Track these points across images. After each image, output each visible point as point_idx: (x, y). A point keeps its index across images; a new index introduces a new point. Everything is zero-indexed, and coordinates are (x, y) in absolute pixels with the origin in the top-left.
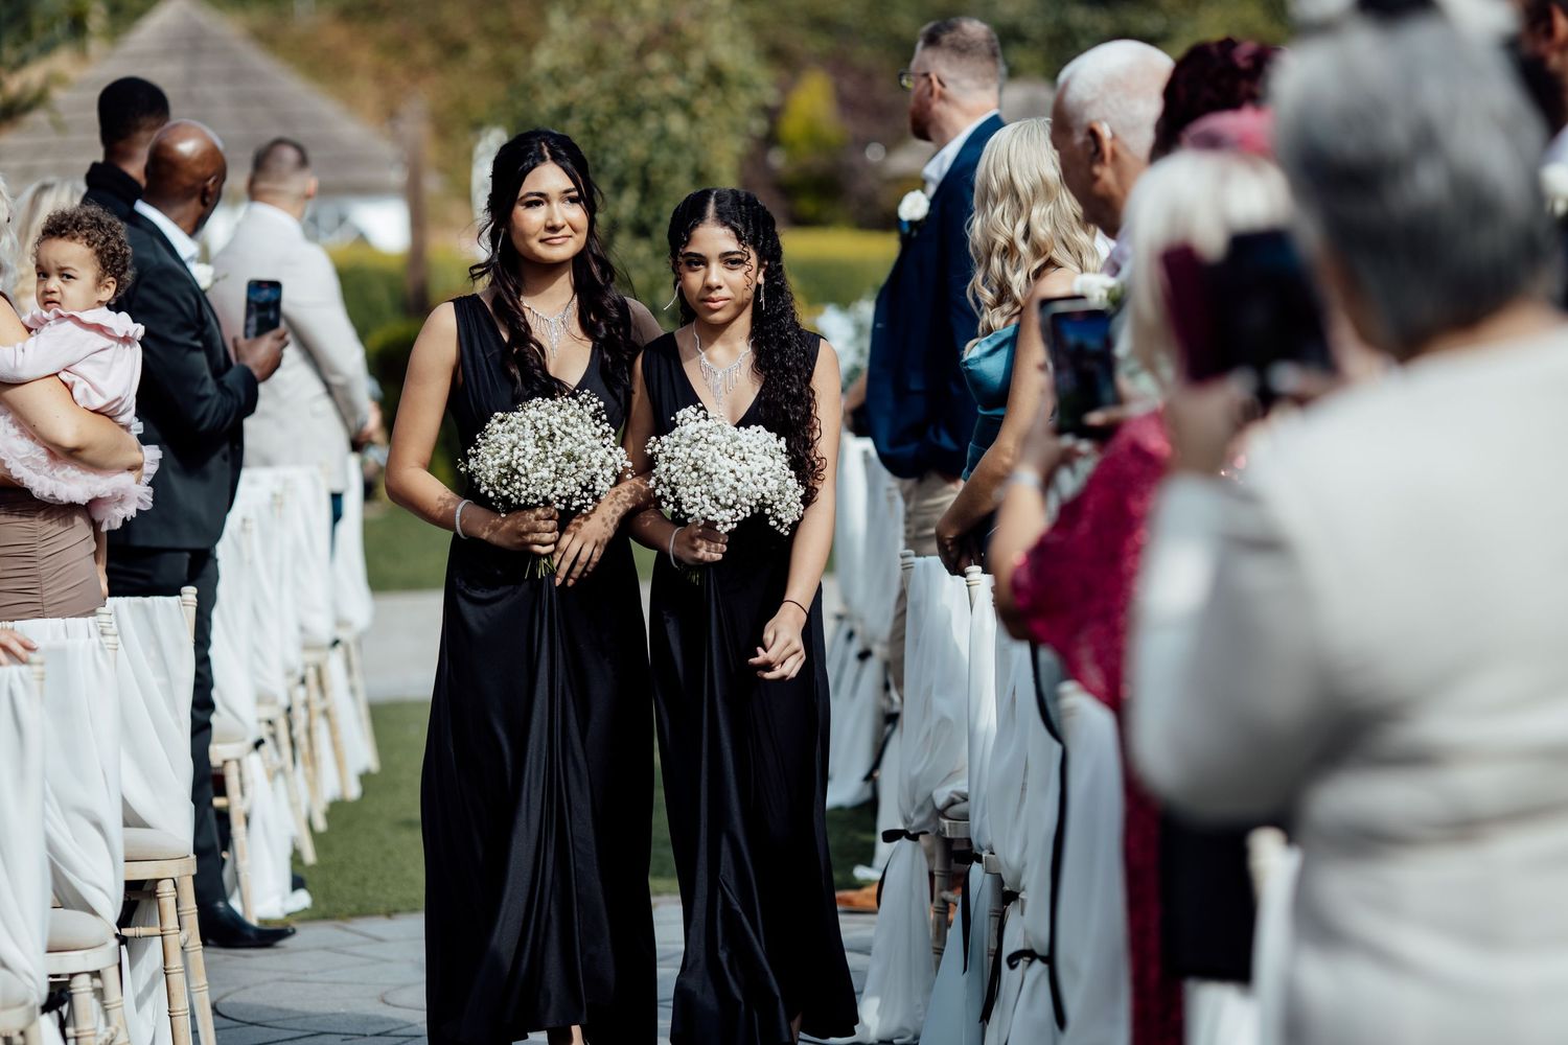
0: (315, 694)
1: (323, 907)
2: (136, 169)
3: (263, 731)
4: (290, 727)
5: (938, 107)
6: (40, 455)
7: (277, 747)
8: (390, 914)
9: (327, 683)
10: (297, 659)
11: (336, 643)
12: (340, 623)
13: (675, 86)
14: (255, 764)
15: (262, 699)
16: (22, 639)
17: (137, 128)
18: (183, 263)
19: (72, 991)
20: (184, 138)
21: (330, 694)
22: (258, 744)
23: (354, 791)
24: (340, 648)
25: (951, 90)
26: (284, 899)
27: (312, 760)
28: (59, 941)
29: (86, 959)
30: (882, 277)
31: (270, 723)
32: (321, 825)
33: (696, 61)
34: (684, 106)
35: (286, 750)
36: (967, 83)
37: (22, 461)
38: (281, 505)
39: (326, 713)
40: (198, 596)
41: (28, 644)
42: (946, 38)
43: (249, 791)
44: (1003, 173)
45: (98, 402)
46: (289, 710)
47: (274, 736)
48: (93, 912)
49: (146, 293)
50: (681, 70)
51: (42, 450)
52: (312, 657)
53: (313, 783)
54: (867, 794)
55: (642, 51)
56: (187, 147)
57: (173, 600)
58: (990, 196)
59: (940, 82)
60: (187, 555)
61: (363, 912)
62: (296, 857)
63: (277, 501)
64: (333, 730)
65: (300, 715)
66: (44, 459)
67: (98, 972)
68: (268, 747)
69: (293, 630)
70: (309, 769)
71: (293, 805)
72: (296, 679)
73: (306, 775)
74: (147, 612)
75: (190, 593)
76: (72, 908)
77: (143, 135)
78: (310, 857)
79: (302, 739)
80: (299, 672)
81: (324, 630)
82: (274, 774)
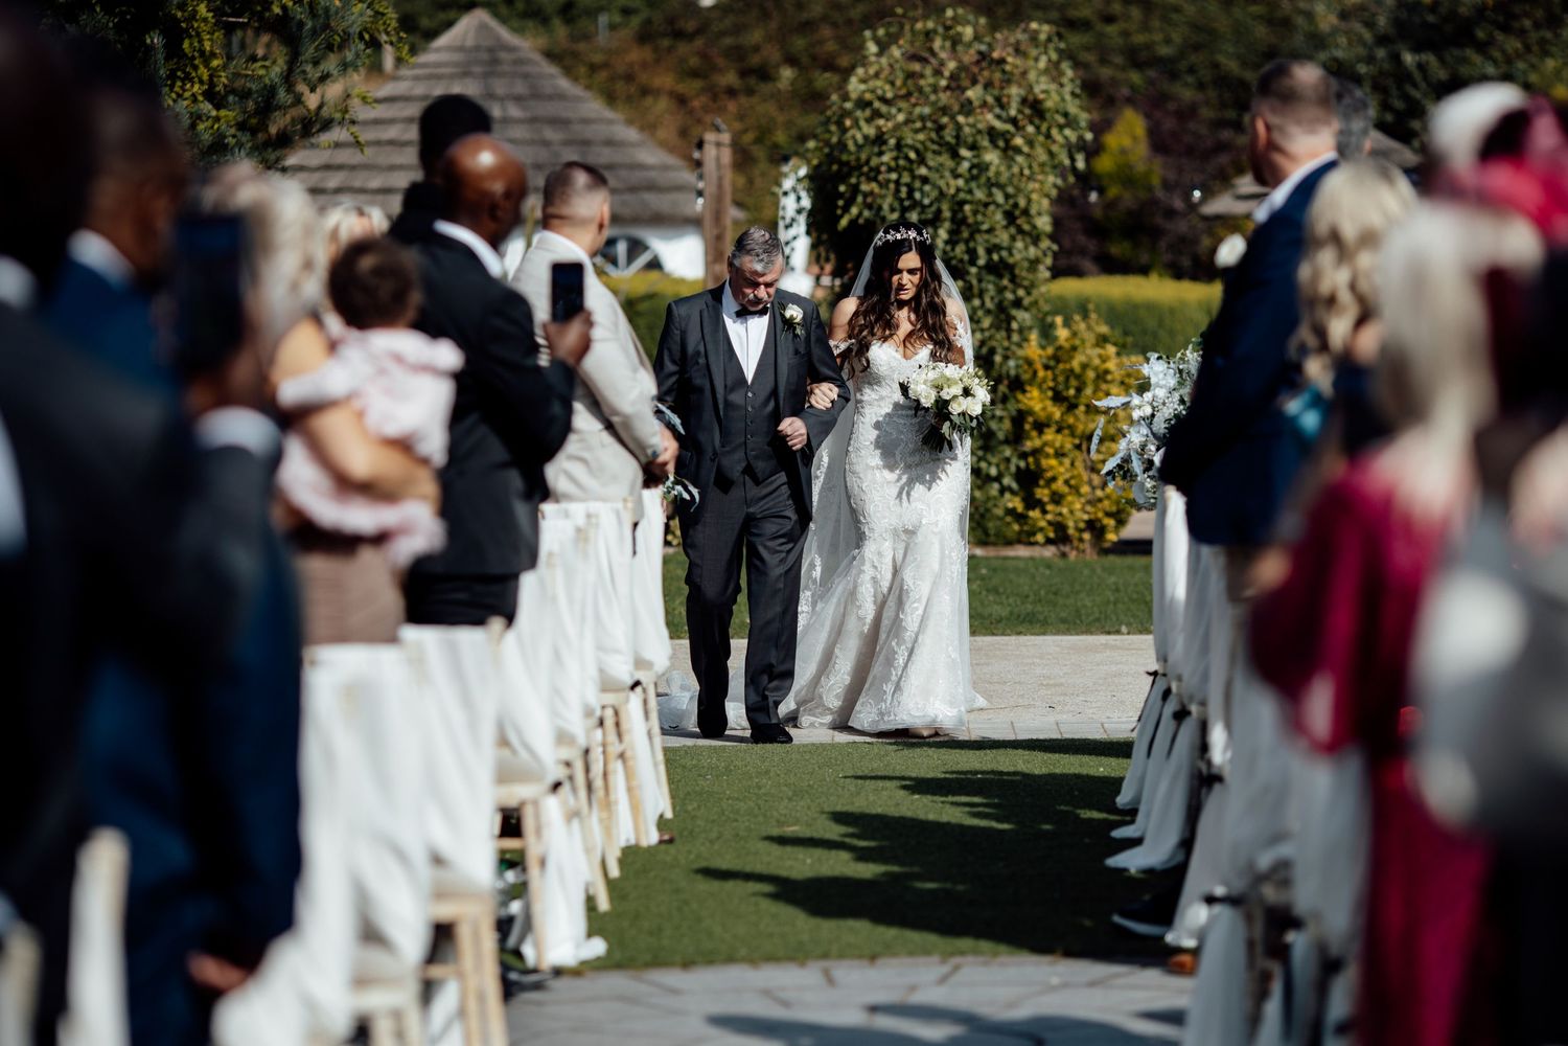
0: (612, 737)
1: (618, 956)
3: (558, 773)
4: (587, 770)
7: (574, 790)
8: (687, 964)
9: (624, 726)
10: (594, 698)
11: (637, 684)
12: (640, 663)
14: (553, 807)
15: (563, 738)
21: (626, 738)
22: (557, 786)
23: (652, 837)
24: (639, 689)
25: (1276, 136)
26: (578, 946)
27: (608, 805)
29: (387, 998)
30: (1203, 323)
31: (568, 764)
32: (615, 872)
35: (583, 793)
36: (1292, 128)
38: (586, 540)
39: (622, 756)
42: (1275, 84)
43: (546, 832)
45: (393, 429)
46: (587, 752)
47: (571, 778)
52: (610, 698)
53: (608, 828)
54: (1180, 857)
56: (483, 161)
59: (1267, 128)
61: (658, 961)
62: (590, 903)
63: (581, 535)
64: (629, 775)
65: (597, 755)
66: (335, 489)
67: (398, 1012)
68: (566, 789)
69: (593, 672)
70: (605, 815)
71: (588, 851)
72: (594, 721)
73: (601, 821)
78: (604, 904)
79: (598, 783)
80: (598, 713)
81: (624, 672)
82: (573, 815)
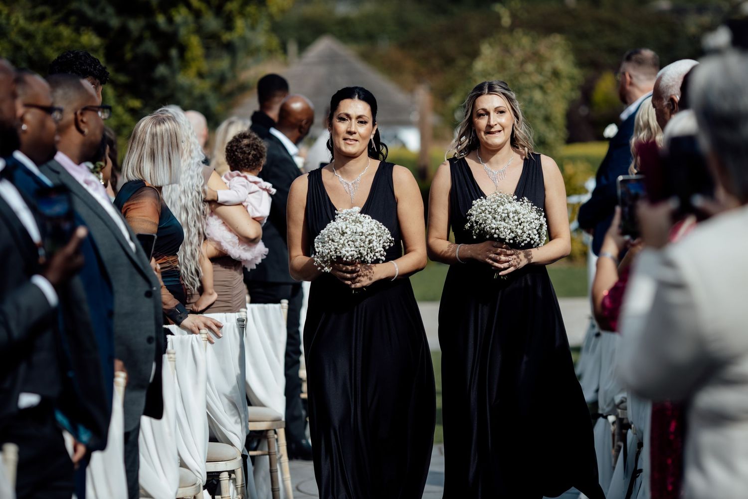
2: (273, 114)
5: (629, 88)
6: (236, 240)
13: (537, 79)
16: (216, 322)
17: (274, 96)
18: (291, 157)
19: (220, 479)
20: (296, 101)
25: (635, 80)
28: (214, 457)
29: (226, 465)
33: (548, 67)
34: (541, 88)
36: (642, 77)
37: (228, 242)
40: (289, 304)
41: (219, 324)
42: (634, 57)
44: (646, 117)
48: (232, 445)
49: (275, 170)
50: (540, 71)
51: (237, 238)
55: (523, 63)
56: (297, 106)
57: (277, 306)
58: (639, 128)
59: (630, 77)
60: (291, 287)
66: (237, 241)
67: (234, 470)
74: (265, 311)
75: (285, 303)
76: (222, 442)
77: (277, 99)
